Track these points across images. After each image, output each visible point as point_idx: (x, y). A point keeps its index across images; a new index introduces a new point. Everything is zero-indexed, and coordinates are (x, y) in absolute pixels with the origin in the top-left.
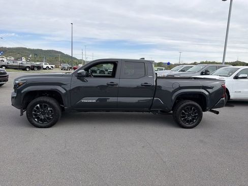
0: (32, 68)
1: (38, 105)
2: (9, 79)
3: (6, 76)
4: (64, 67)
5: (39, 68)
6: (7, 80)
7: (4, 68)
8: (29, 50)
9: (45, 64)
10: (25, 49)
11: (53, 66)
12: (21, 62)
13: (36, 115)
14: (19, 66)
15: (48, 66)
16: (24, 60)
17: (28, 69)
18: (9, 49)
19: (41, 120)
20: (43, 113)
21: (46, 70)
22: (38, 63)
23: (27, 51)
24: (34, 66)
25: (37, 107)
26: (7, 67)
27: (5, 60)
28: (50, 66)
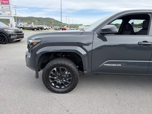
0: (38, 29)
1: (55, 69)
2: (24, 36)
3: (22, 34)
4: (56, 28)
5: (42, 29)
6: (23, 37)
7: (22, 29)
8: (35, 18)
9: (45, 26)
10: (33, 18)
11: (50, 27)
12: (31, 25)
13: (52, 79)
14: (30, 28)
15: (47, 27)
16: (33, 23)
17: (35, 30)
18: (24, 18)
19: (58, 84)
20: (61, 78)
21: (45, 30)
22: (41, 26)
23: (34, 19)
24: (39, 28)
25: (54, 70)
26: (23, 28)
27: (22, 24)
28: (48, 28)
